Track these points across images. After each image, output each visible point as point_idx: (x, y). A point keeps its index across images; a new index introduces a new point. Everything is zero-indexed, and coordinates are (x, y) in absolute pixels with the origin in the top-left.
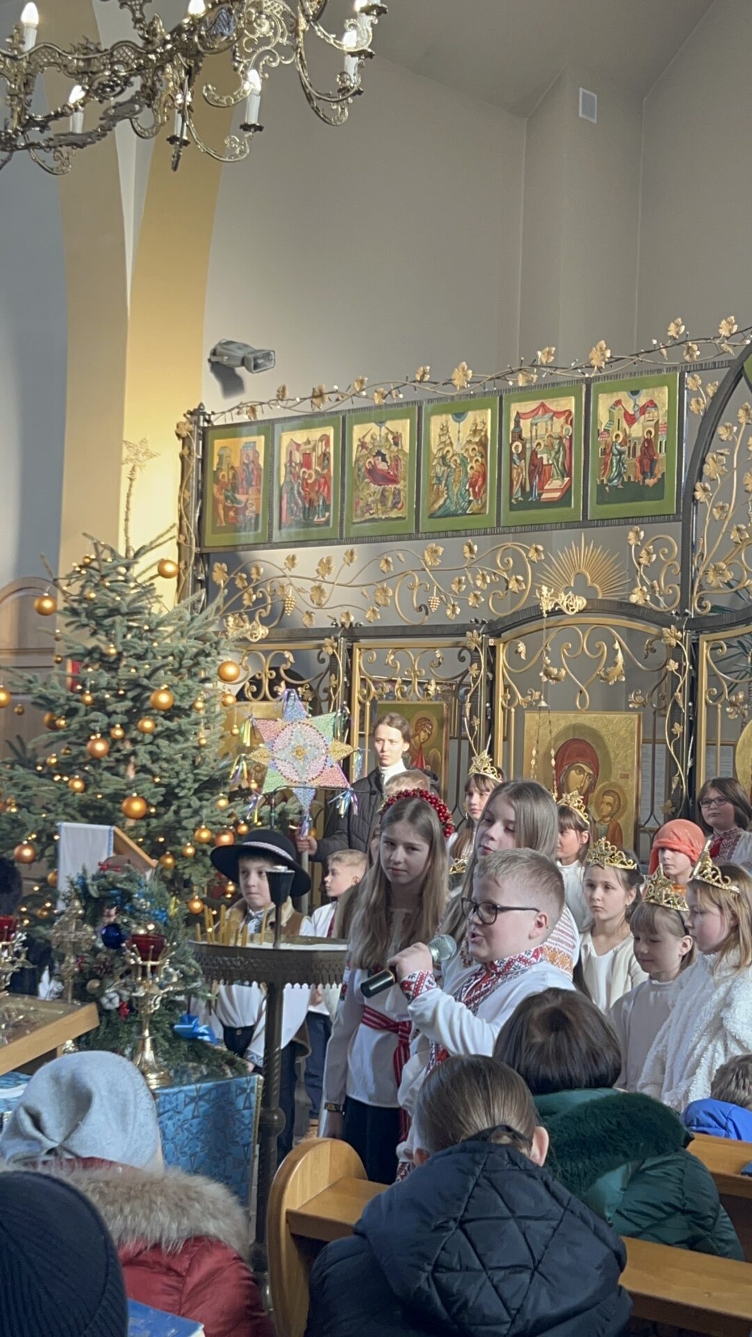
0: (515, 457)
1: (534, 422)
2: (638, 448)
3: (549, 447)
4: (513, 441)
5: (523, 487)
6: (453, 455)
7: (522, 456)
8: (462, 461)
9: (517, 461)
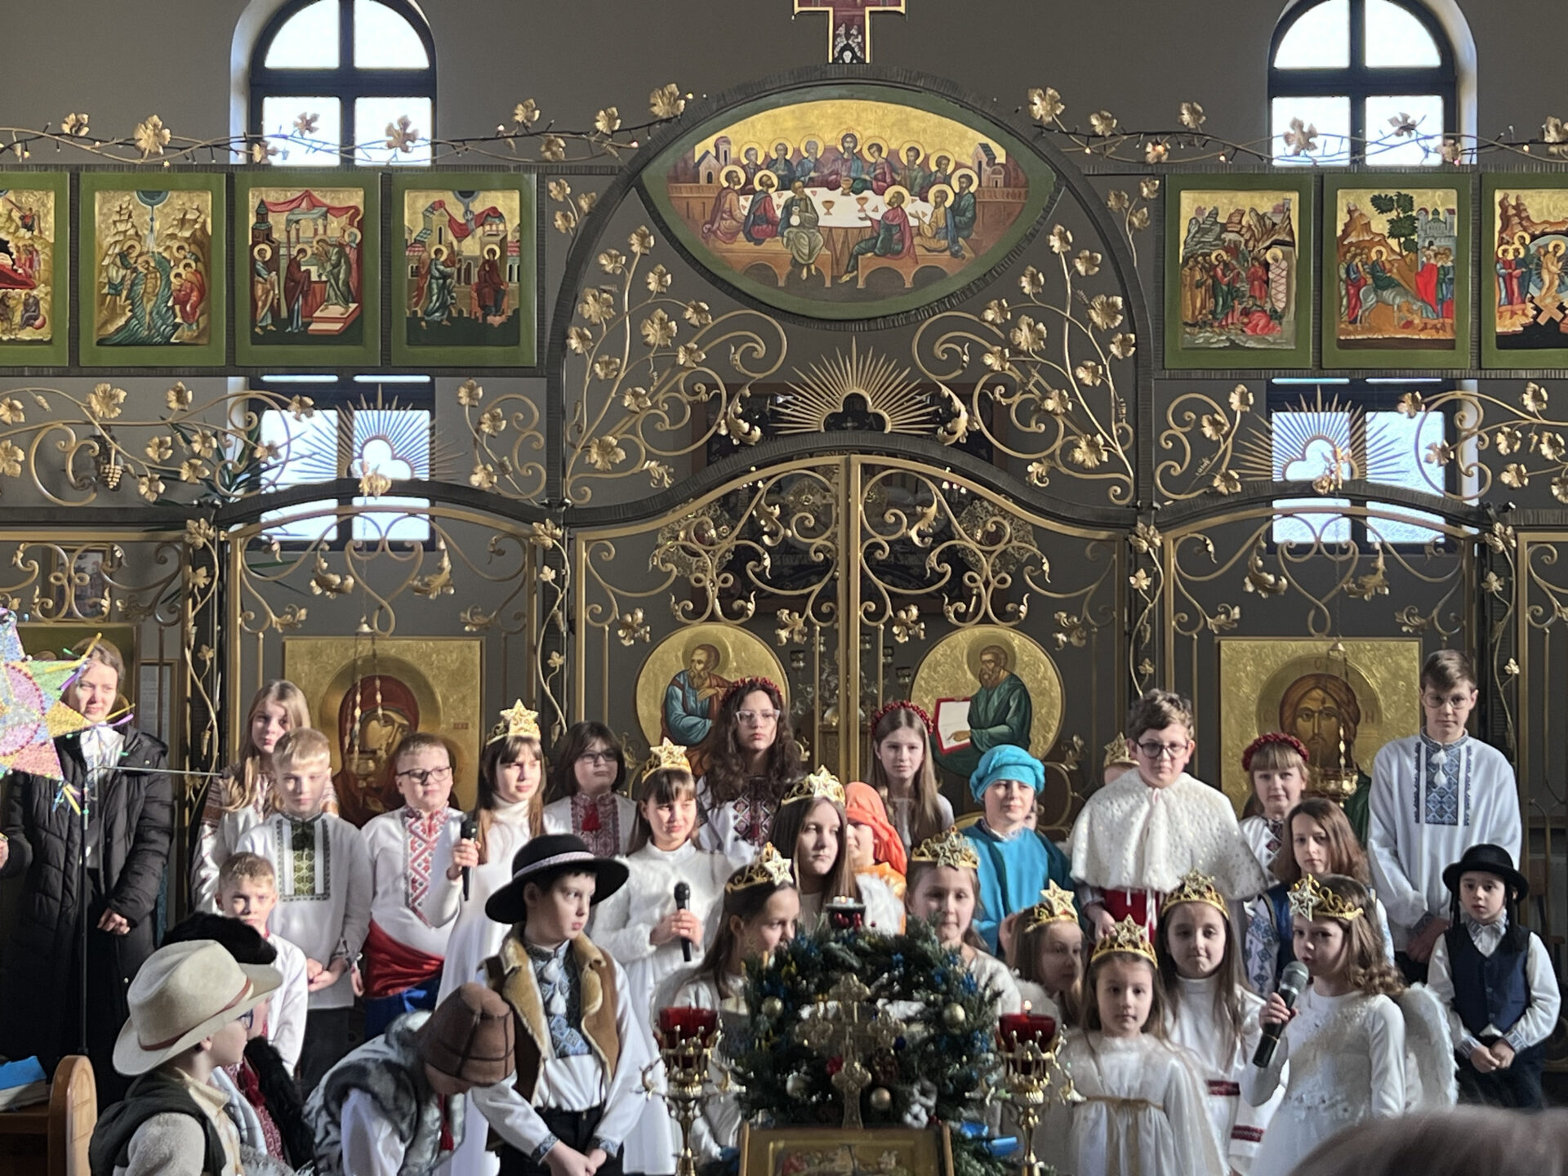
0: (259, 266)
1: (295, 218)
2: (475, 271)
3: (320, 258)
4: (255, 244)
5: (275, 311)
6: (141, 254)
7: (272, 265)
8: (159, 263)
9: (264, 272)
